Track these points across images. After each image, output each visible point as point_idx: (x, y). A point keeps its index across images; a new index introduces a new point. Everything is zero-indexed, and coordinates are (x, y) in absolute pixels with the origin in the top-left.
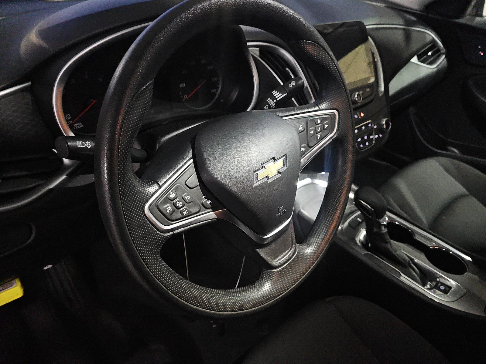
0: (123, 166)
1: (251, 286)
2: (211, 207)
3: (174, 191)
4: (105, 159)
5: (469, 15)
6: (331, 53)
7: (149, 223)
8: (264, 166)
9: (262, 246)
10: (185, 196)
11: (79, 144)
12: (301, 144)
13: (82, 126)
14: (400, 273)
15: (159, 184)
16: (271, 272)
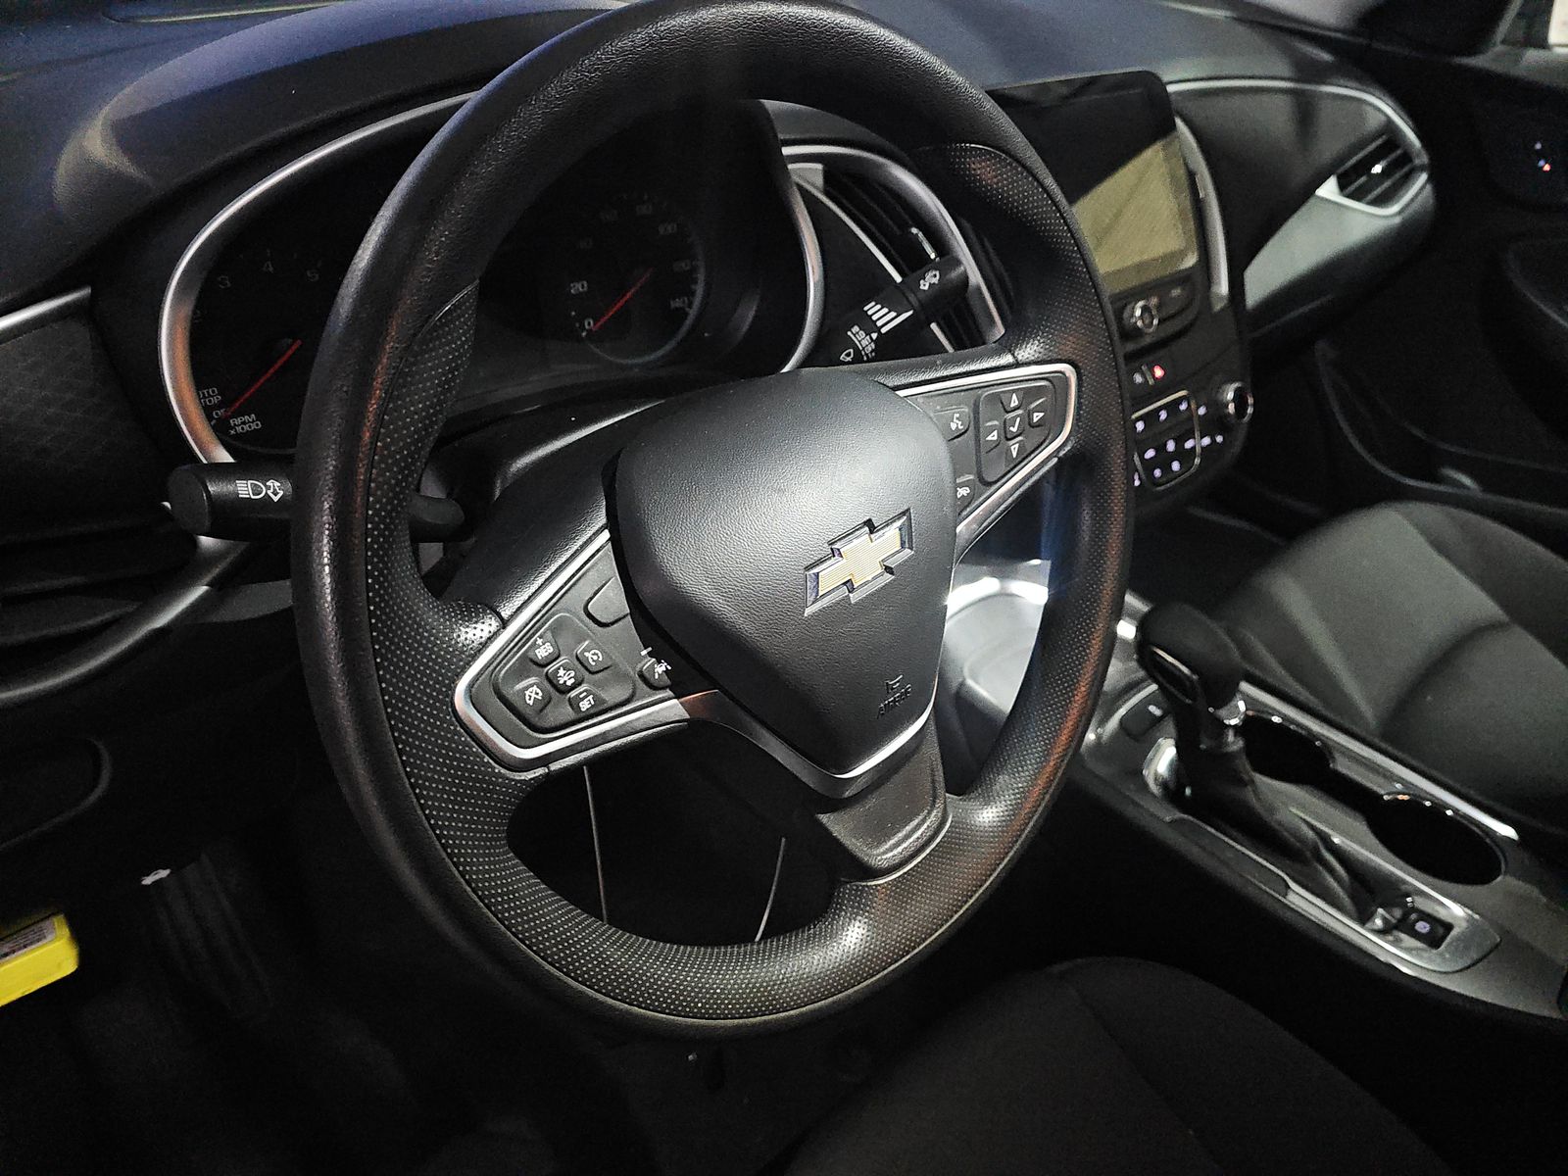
0: (381, 560)
1: (803, 932)
2: (669, 682)
3: (549, 635)
4: (325, 541)
5: (1503, 42)
6: (1050, 182)
7: (469, 739)
8: (839, 550)
9: (836, 805)
10: (585, 650)
11: (244, 489)
12: (956, 473)
13: (257, 425)
14: (1285, 881)
15: (499, 615)
16: (867, 886)
